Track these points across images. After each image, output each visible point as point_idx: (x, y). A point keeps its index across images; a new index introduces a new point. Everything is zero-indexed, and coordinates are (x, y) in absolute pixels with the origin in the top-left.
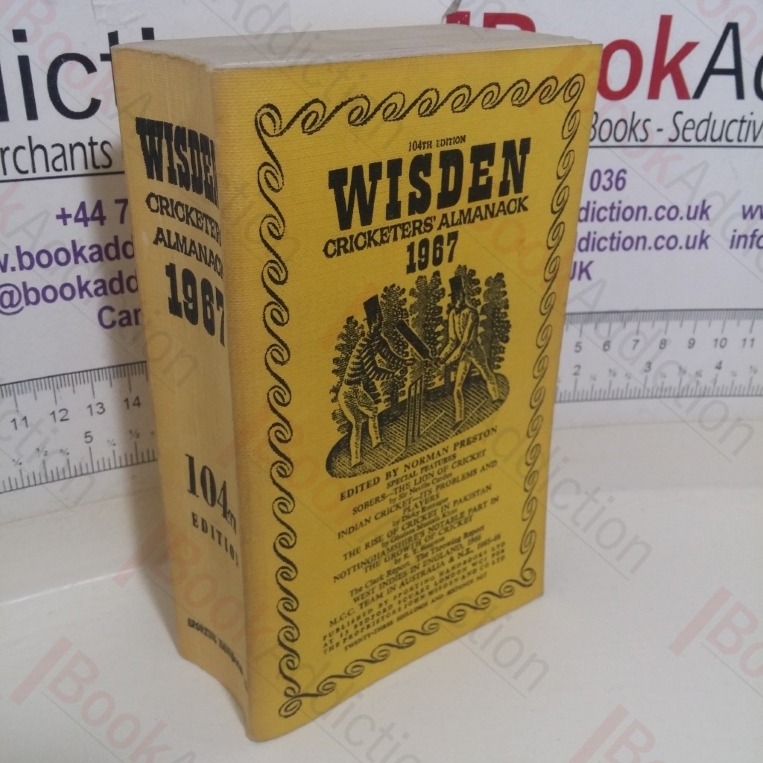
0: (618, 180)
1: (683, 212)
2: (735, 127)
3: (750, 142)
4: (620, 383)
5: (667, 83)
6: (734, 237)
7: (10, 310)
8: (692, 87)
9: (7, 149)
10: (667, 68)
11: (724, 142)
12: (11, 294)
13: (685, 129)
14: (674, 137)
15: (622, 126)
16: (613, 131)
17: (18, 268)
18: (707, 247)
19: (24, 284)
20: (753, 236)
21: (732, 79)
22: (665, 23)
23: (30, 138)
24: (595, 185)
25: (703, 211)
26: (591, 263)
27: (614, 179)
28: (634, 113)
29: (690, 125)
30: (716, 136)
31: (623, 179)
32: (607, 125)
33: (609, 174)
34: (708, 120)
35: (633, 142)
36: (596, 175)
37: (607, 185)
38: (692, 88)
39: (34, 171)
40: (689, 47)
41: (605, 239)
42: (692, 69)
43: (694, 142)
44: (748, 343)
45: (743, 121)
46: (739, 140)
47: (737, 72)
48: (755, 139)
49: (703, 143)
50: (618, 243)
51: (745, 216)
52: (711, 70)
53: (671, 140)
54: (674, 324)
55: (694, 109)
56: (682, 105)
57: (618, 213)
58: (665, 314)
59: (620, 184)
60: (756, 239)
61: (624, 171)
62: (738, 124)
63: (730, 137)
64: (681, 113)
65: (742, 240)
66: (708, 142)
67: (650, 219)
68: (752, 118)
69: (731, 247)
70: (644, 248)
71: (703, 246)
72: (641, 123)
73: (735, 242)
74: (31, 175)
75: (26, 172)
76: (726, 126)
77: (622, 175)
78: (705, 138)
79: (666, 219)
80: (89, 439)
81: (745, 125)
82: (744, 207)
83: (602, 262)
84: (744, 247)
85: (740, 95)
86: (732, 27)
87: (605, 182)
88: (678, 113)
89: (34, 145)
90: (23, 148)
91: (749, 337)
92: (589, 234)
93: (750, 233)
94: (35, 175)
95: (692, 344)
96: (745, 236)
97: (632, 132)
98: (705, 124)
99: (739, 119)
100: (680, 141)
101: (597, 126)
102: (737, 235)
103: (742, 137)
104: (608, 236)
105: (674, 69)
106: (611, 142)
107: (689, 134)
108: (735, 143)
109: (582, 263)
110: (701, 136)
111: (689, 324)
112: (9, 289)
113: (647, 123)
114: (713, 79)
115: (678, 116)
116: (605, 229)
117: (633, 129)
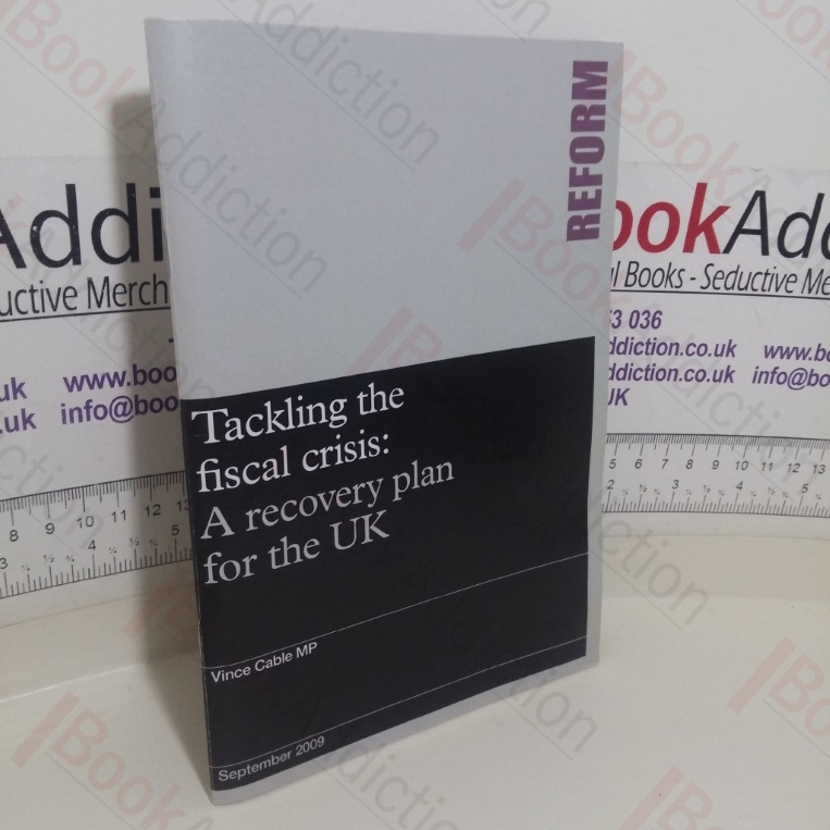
0: (654, 319)
1: (711, 350)
2: (760, 279)
3: (773, 292)
4: (649, 498)
5: (701, 240)
6: (756, 373)
7: (122, 418)
8: (722, 243)
9: (135, 284)
10: (701, 227)
11: (749, 291)
12: (125, 405)
13: (715, 278)
14: (705, 285)
15: (659, 274)
16: (651, 278)
17: (132, 383)
18: (732, 381)
19: (136, 397)
20: (774, 372)
21: (758, 238)
22: (701, 189)
23: (155, 275)
24: (633, 323)
25: (730, 349)
26: (627, 390)
27: (650, 319)
28: (670, 264)
29: (720, 275)
30: (742, 286)
31: (659, 319)
32: (646, 273)
33: (646, 315)
34: (736, 272)
35: (669, 288)
36: (635, 314)
37: (645, 324)
38: (722, 245)
39: (155, 302)
40: (721, 211)
41: (642, 370)
42: (723, 229)
43: (723, 290)
44: (767, 466)
45: (767, 274)
46: (763, 290)
47: (763, 232)
48: (777, 289)
49: (730, 291)
50: (652, 374)
51: (766, 356)
52: (739, 230)
53: (702, 288)
54: (700, 447)
55: (724, 262)
56: (714, 258)
57: (653, 347)
58: (693, 437)
59: (656, 323)
60: (776, 376)
61: (661, 313)
62: (763, 276)
63: (755, 288)
64: (712, 265)
65: (764, 376)
66: (736, 291)
67: (682, 354)
68: (775, 272)
69: (754, 382)
70: (675, 379)
71: (728, 379)
72: (676, 273)
73: (758, 377)
74: (152, 305)
75: (149, 303)
76: (752, 278)
77: (658, 315)
78: (733, 287)
79: (696, 354)
80: (175, 532)
81: (769, 277)
82: (766, 347)
83: (637, 390)
84: (766, 382)
85: (765, 251)
86: (760, 195)
87: (642, 321)
88: (708, 265)
89: (157, 281)
90: (148, 283)
91: (768, 462)
92: (627, 365)
93: (770, 370)
94: (155, 306)
95: (716, 464)
96: (767, 373)
97: (669, 280)
98: (733, 275)
99: (764, 272)
100: (710, 289)
101: (638, 274)
102: (759, 371)
103: (766, 287)
104: (644, 367)
105: (707, 229)
106: (650, 287)
107: (719, 283)
108: (760, 292)
109: (619, 390)
110: (729, 285)
111: (713, 447)
112: (123, 400)
113: (682, 273)
114: (741, 237)
115: (710, 267)
116: (641, 361)
117: (669, 277)
